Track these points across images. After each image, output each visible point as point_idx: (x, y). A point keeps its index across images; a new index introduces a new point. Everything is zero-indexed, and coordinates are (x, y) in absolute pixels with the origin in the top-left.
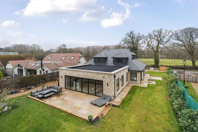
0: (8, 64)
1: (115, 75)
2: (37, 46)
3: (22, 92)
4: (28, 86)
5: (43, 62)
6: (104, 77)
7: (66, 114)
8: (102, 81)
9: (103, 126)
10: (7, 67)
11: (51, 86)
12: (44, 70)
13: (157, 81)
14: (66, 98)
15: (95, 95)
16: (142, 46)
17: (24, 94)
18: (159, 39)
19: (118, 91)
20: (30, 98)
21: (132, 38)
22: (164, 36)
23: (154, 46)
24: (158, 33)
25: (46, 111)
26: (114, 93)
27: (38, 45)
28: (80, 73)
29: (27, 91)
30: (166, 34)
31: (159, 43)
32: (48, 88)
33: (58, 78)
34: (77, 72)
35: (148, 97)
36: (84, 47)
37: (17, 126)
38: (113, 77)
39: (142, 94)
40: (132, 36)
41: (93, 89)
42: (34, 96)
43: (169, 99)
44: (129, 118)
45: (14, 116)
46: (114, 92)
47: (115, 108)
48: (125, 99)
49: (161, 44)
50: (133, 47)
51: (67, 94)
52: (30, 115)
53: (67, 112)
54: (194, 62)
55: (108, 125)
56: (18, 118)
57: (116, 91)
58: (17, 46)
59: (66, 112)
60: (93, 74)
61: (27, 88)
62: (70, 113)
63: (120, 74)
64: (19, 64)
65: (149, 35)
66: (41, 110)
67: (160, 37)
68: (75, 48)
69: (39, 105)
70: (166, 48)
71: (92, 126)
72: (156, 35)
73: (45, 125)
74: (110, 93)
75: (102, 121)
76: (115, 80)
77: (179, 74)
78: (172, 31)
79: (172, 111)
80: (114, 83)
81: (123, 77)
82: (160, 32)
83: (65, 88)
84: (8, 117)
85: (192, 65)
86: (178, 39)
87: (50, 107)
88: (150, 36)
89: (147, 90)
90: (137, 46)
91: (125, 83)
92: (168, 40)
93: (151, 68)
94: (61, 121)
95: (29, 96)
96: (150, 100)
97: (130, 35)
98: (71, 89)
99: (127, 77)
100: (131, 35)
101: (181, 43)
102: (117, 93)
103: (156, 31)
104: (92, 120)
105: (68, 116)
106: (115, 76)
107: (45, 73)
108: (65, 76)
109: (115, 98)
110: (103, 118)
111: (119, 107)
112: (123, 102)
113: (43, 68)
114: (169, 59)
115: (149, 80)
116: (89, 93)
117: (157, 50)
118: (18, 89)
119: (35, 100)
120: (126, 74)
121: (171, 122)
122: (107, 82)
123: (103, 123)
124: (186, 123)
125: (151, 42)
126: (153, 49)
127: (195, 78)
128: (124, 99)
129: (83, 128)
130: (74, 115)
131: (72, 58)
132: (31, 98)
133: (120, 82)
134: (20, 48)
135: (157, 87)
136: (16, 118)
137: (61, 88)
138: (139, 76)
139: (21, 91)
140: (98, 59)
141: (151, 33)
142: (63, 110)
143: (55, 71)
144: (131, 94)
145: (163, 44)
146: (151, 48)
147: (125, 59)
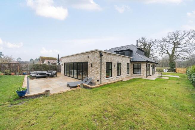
8: (87, 62)
13: (171, 77)
15: (82, 80)
18: (175, 42)
19: (109, 78)
22: (182, 37)
23: (169, 49)
28: (72, 58)
49: (177, 47)
51: (59, 78)
63: (113, 58)
76: (101, 60)
81: (119, 64)
83: (64, 75)
90: (149, 51)
91: (125, 74)
97: (142, 42)
99: (128, 69)
102: (106, 79)
106: (101, 56)
108: (64, 63)
109: (101, 84)
111: (92, 89)
117: (173, 53)
120: (126, 64)
122: (91, 63)
125: (165, 46)
133: (115, 69)
135: (170, 81)
137: (56, 72)
141: (165, 38)
145: (180, 48)
146: (166, 52)
147: (128, 52)
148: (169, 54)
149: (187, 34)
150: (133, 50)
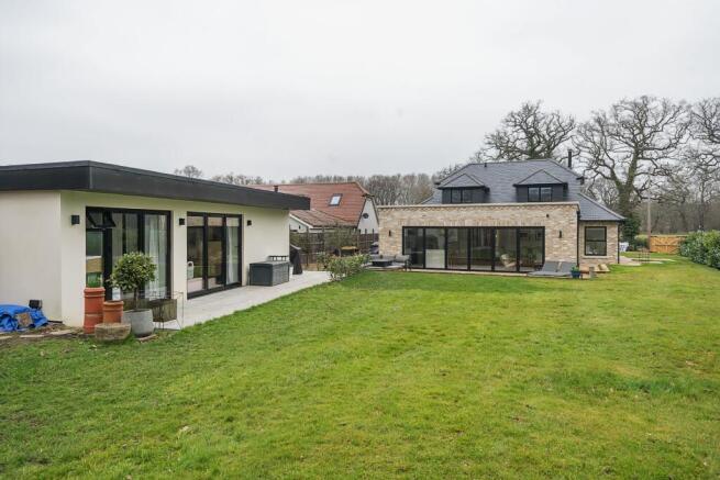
6: (548, 216)
8: (543, 228)
15: (518, 271)
18: (639, 138)
21: (532, 134)
23: (618, 164)
24: (635, 113)
30: (666, 119)
31: (637, 153)
40: (529, 125)
65: (598, 121)
67: (641, 132)
70: (666, 172)
72: (626, 119)
74: (569, 256)
78: (688, 107)
82: (642, 110)
86: (712, 137)
88: (602, 126)
92: (673, 141)
97: (525, 122)
103: (627, 106)
108: (404, 227)
116: (496, 269)
122: (557, 228)
125: (607, 150)
126: (613, 177)
131: (334, 200)
138: (613, 236)
140: (459, 192)
141: (604, 116)
145: (651, 159)
147: (561, 189)
148: (618, 183)
149: (672, 113)
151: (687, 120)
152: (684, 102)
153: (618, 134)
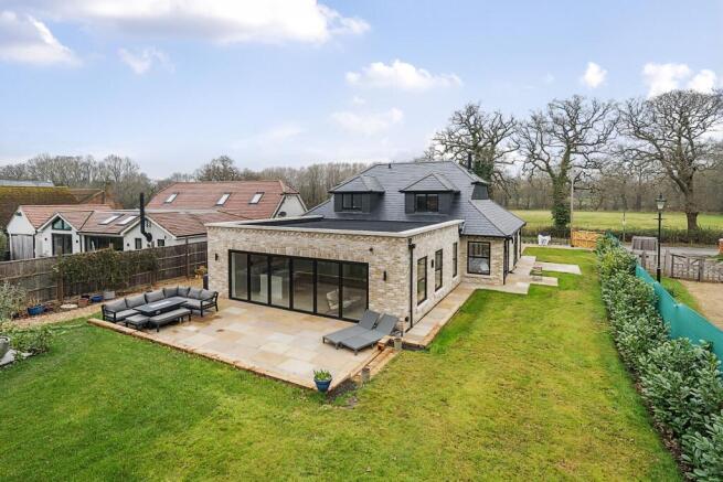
0: (16, 217)
1: (413, 242)
2: (124, 163)
3: (69, 310)
4: (93, 291)
5: (146, 210)
6: (371, 250)
7: (232, 373)
8: (366, 265)
9: (369, 404)
10: (11, 229)
11: (177, 289)
12: (149, 237)
13: (561, 276)
14: (234, 327)
15: (340, 318)
16: (509, 160)
17: (78, 316)
18: (571, 134)
19: (422, 304)
20: (98, 325)
21: (475, 131)
22: (588, 121)
23: (552, 158)
24: (568, 112)
25: (158, 364)
26: (407, 308)
27: (127, 159)
28: (285, 239)
29: (89, 308)
30: (596, 116)
31: (569, 148)
32: (167, 295)
33: (202, 268)
34: (275, 237)
35: (530, 320)
36: (298, 169)
37: (52, 409)
38: (404, 248)
39: (510, 312)
40: (472, 123)
41: (331, 295)
42: (115, 321)
43: (606, 327)
44: (462, 381)
45: (41, 378)
46: (407, 302)
47: (411, 352)
48: (449, 328)
49: (576, 152)
50: (477, 163)
51: (238, 316)
52: (99, 377)
53: (238, 365)
54: (692, 217)
55: (387, 404)
56: (54, 386)
57: (415, 301)
58: (49, 160)
59: (232, 367)
60: (331, 239)
61: (88, 297)
62: (247, 368)
63: (430, 243)
64: (58, 219)
65: (535, 118)
66: (140, 360)
67: (573, 127)
68: (267, 170)
69: (133, 347)
70: (597, 165)
71: (330, 407)
72: (559, 117)
73: (157, 403)
74: (395, 305)
75: (365, 392)
76: (411, 259)
77: (640, 252)
78: (616, 105)
79: (615, 360)
80: (409, 272)
81: (440, 253)
82: (574, 109)
83: (230, 297)
84: (17, 380)
85: (686, 228)
86: (638, 133)
87: (174, 352)
88: (538, 122)
89: (527, 301)
90: (491, 160)
91: (449, 280)
92: (602, 137)
93: (540, 237)
94: (217, 393)
95: (94, 320)
96: (537, 329)
97: (468, 120)
98: (252, 299)
99: (455, 259)
100: (470, 119)
101: (646, 146)
102: (419, 310)
103: (559, 104)
104: (330, 389)
105: (241, 377)
106: (412, 247)
107: (156, 246)
108: (230, 251)
109: (411, 327)
110: (369, 382)
111: (425, 349)
112: (442, 334)
113: (147, 230)
114: (606, 209)
115: (532, 273)
116: (318, 311)
117: (564, 173)
118: (56, 301)
119: (117, 331)
120: (451, 247)
121: (613, 391)
122: (382, 268)
123: (368, 396)
124: (664, 380)
125: (542, 145)
126: (549, 169)
127: (697, 263)
128: (443, 328)
129: (297, 413)
130: (264, 375)
131: (256, 199)
132: (104, 327)
133: (431, 272)
134: (60, 168)
135: (562, 293)
136: (47, 384)
137: (216, 295)
138: (498, 254)
139: (64, 306)
140: (350, 196)
141: (541, 114)
142: (221, 359)
143: (190, 241)
144: (470, 313)
145: (583, 153)
146: (542, 165)
147: (448, 196)
148: (552, 175)
149: (601, 110)
150: (460, 189)
151: (614, 117)
152: (612, 101)
153: (553, 131)
